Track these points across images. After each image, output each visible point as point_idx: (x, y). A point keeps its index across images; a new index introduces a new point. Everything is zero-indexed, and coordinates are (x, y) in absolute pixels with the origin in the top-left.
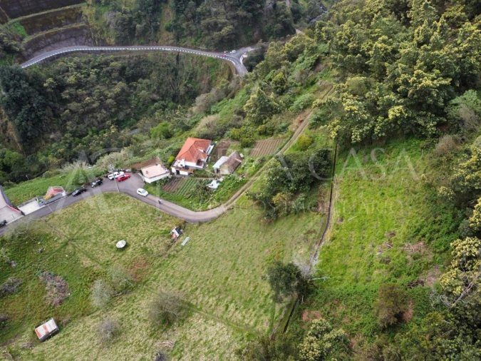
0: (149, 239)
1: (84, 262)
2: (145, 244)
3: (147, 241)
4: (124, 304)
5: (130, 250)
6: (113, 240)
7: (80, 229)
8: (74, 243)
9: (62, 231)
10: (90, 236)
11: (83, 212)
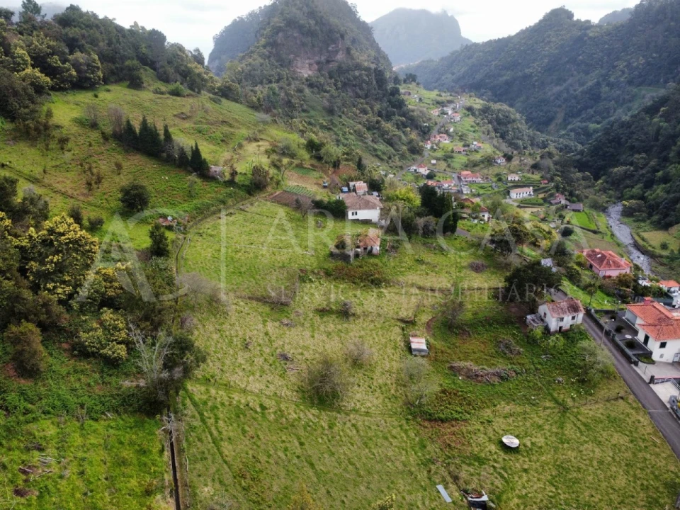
0: (502, 477)
1: (509, 407)
2: (494, 467)
3: (499, 473)
4: (393, 392)
5: (493, 448)
6: (533, 444)
7: (585, 425)
8: (556, 410)
9: (593, 407)
10: (562, 428)
11: (632, 441)
